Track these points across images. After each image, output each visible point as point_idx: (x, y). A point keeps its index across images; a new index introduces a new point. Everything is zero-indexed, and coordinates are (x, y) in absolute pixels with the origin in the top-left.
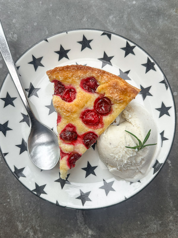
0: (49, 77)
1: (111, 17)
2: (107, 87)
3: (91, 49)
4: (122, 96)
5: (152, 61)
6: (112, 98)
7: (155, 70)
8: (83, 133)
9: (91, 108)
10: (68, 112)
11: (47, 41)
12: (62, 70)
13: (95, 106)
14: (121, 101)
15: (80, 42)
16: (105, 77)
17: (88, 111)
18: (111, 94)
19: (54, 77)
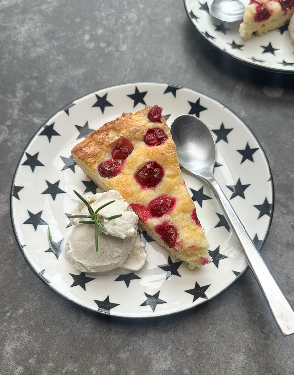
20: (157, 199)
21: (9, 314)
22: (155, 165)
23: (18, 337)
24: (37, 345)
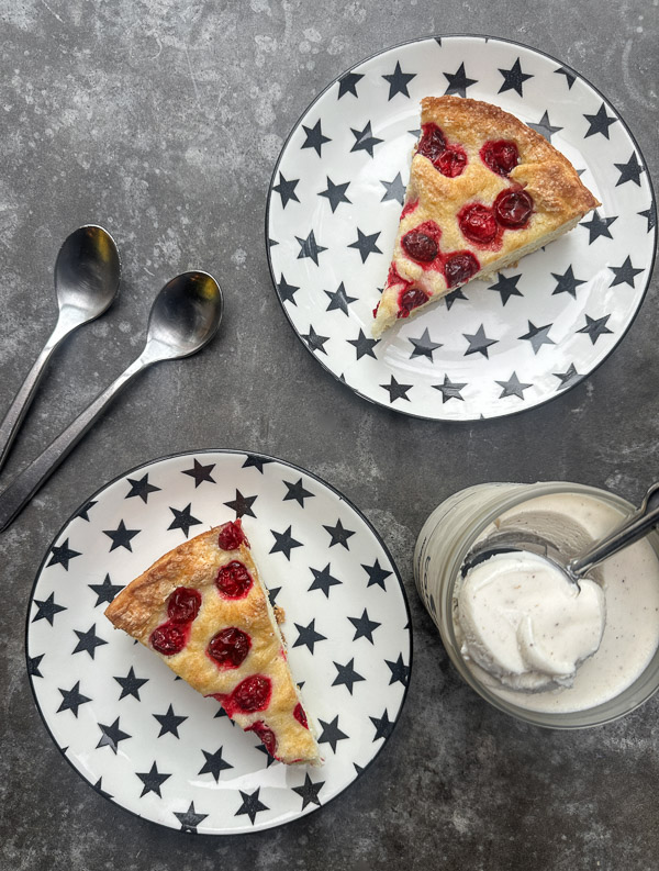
0: (424, 113)
1: (578, 44)
2: (536, 170)
3: (521, 95)
4: (560, 199)
5: (640, 163)
6: (539, 196)
7: (639, 183)
8: (452, 250)
9: (488, 203)
10: (440, 193)
11: (439, 42)
12: (457, 105)
13: (495, 203)
14: (555, 209)
15: (503, 72)
16: (539, 149)
17: (480, 208)
18: (540, 187)
19: (435, 116)
20: (242, 684)
21: (67, 811)
22: (236, 633)
23: (86, 838)
24: (111, 846)
